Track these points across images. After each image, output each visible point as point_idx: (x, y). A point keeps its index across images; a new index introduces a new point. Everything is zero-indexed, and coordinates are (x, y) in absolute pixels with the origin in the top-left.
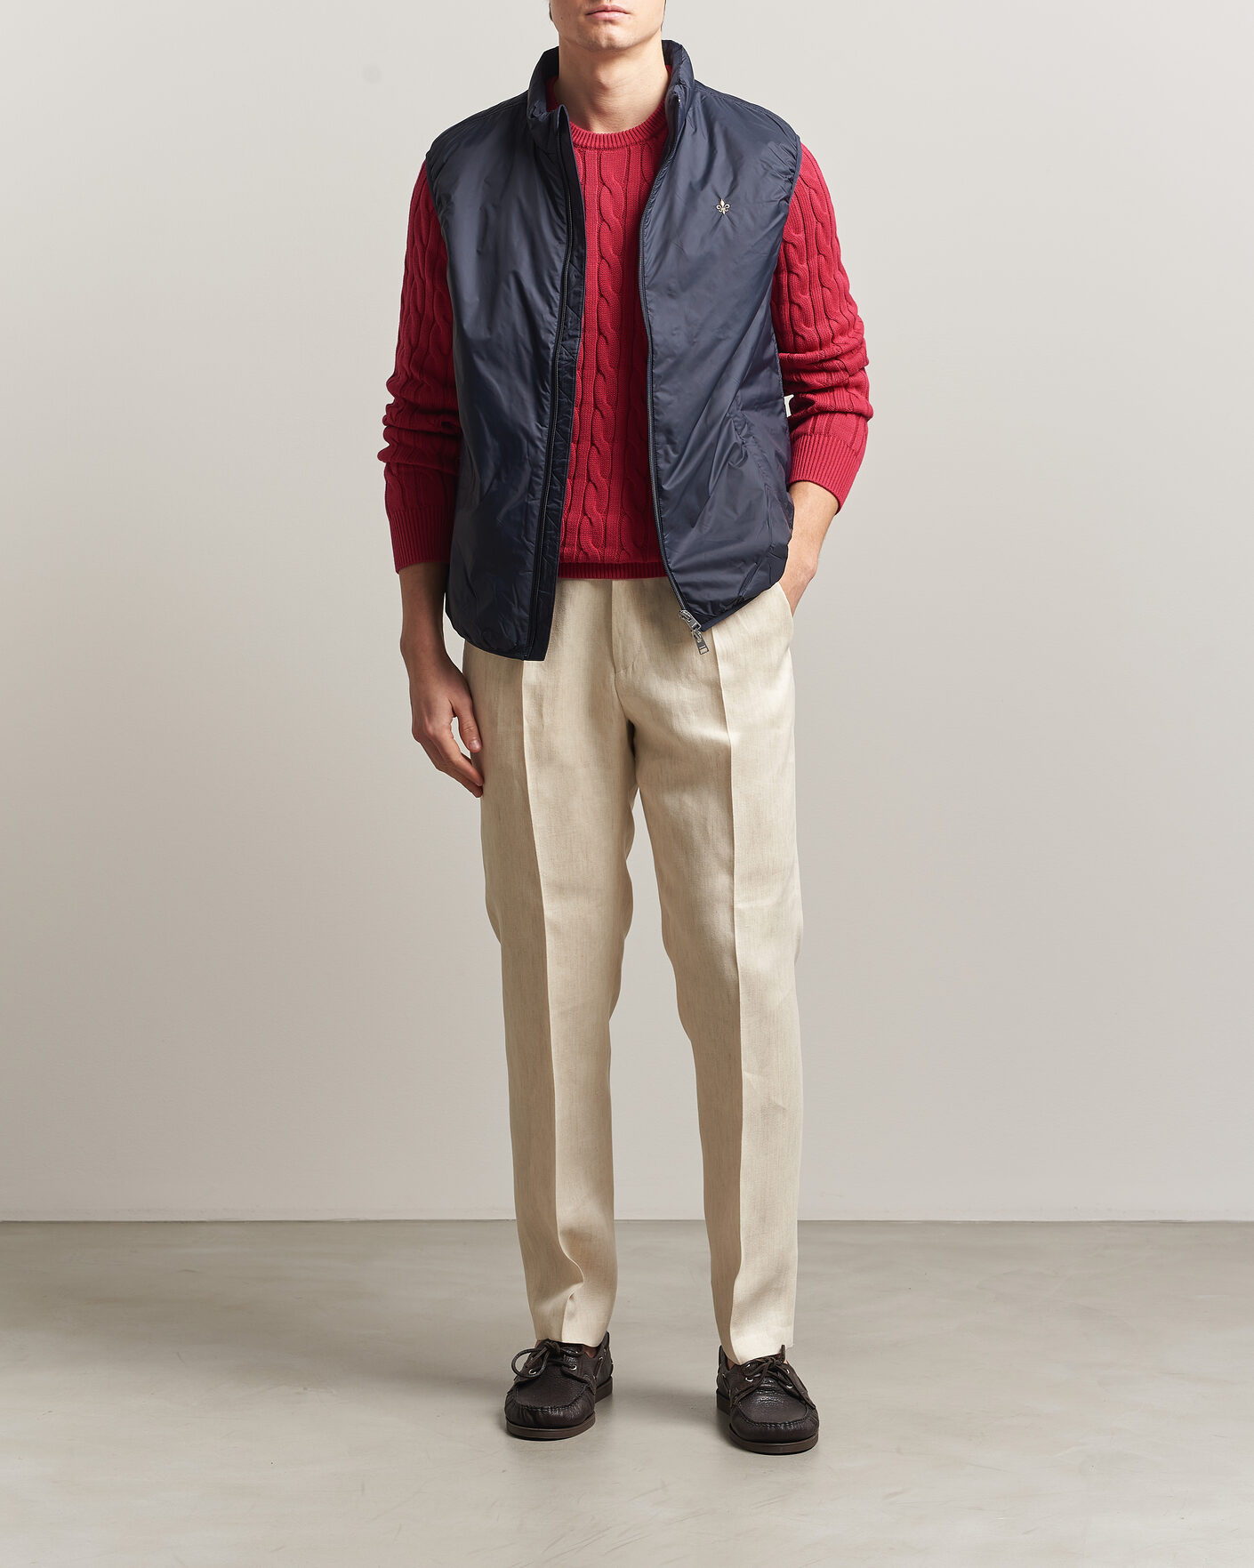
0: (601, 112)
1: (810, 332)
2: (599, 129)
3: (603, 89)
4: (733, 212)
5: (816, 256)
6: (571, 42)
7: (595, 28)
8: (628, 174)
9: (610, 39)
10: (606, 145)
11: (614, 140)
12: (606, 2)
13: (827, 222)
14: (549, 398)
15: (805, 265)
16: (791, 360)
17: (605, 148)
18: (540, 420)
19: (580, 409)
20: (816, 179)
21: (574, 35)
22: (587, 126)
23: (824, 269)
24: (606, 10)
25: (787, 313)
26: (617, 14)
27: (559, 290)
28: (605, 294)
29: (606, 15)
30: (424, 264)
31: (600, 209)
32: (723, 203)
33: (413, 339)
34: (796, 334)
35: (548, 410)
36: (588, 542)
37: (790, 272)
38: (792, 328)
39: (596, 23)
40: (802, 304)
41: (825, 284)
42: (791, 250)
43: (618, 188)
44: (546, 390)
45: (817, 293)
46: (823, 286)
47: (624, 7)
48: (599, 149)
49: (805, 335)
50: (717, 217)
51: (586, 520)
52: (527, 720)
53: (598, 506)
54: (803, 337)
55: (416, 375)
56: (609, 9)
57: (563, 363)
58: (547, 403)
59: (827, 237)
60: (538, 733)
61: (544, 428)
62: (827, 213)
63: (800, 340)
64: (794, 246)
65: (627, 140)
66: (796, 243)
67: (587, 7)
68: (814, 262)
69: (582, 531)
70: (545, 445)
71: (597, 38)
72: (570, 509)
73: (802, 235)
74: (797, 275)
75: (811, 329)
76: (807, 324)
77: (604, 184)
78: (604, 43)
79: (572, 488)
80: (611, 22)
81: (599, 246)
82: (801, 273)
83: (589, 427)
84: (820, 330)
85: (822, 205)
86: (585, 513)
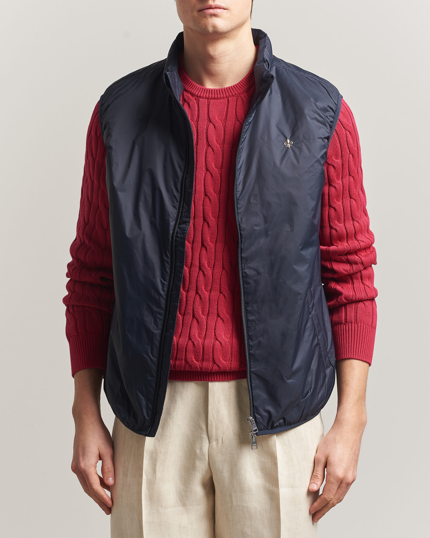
0: (211, 74)
1: (340, 227)
2: (209, 85)
3: (211, 58)
4: (296, 147)
5: (348, 177)
6: (191, 29)
7: (205, 20)
8: (226, 116)
9: (214, 27)
10: (213, 96)
11: (218, 93)
12: (211, 3)
13: (356, 155)
14: (169, 263)
15: (340, 182)
16: (328, 252)
17: (212, 98)
18: (163, 276)
19: (190, 270)
20: (351, 125)
21: (191, 25)
22: (201, 83)
23: (353, 186)
24: (211, 8)
25: (327, 213)
26: (219, 10)
27: (180, 191)
28: (208, 194)
29: (211, 11)
30: (94, 172)
31: (207, 138)
32: (288, 141)
33: (86, 218)
34: (331, 227)
35: (168, 271)
36: (191, 357)
37: (330, 185)
38: (329, 223)
39: (205, 16)
40: (337, 208)
41: (353, 196)
42: (332, 169)
43: (220, 124)
44: (167, 257)
45: (347, 201)
46: (351, 198)
47: (223, 5)
48: (208, 98)
49: (338, 229)
50: (285, 150)
51: (190, 343)
52: (146, 473)
53: (199, 334)
54: (336, 230)
55: (87, 242)
56: (213, 7)
57: (178, 239)
58: (168, 265)
59: (355, 165)
60: (152, 484)
61: (165, 282)
62: (356, 149)
63: (334, 232)
64: (334, 167)
65: (227, 93)
66: (335, 165)
67: (199, 6)
68: (347, 179)
69: (187, 350)
70: (166, 293)
71: (206, 27)
72: (180, 335)
73: (339, 161)
74: (335, 187)
75: (342, 225)
76: (339, 220)
77: (211, 122)
78: (210, 29)
79: (183, 322)
80: (215, 15)
81: (206, 163)
82: (337, 186)
83: (195, 281)
84: (347, 226)
85: (354, 143)
86: (190, 339)
